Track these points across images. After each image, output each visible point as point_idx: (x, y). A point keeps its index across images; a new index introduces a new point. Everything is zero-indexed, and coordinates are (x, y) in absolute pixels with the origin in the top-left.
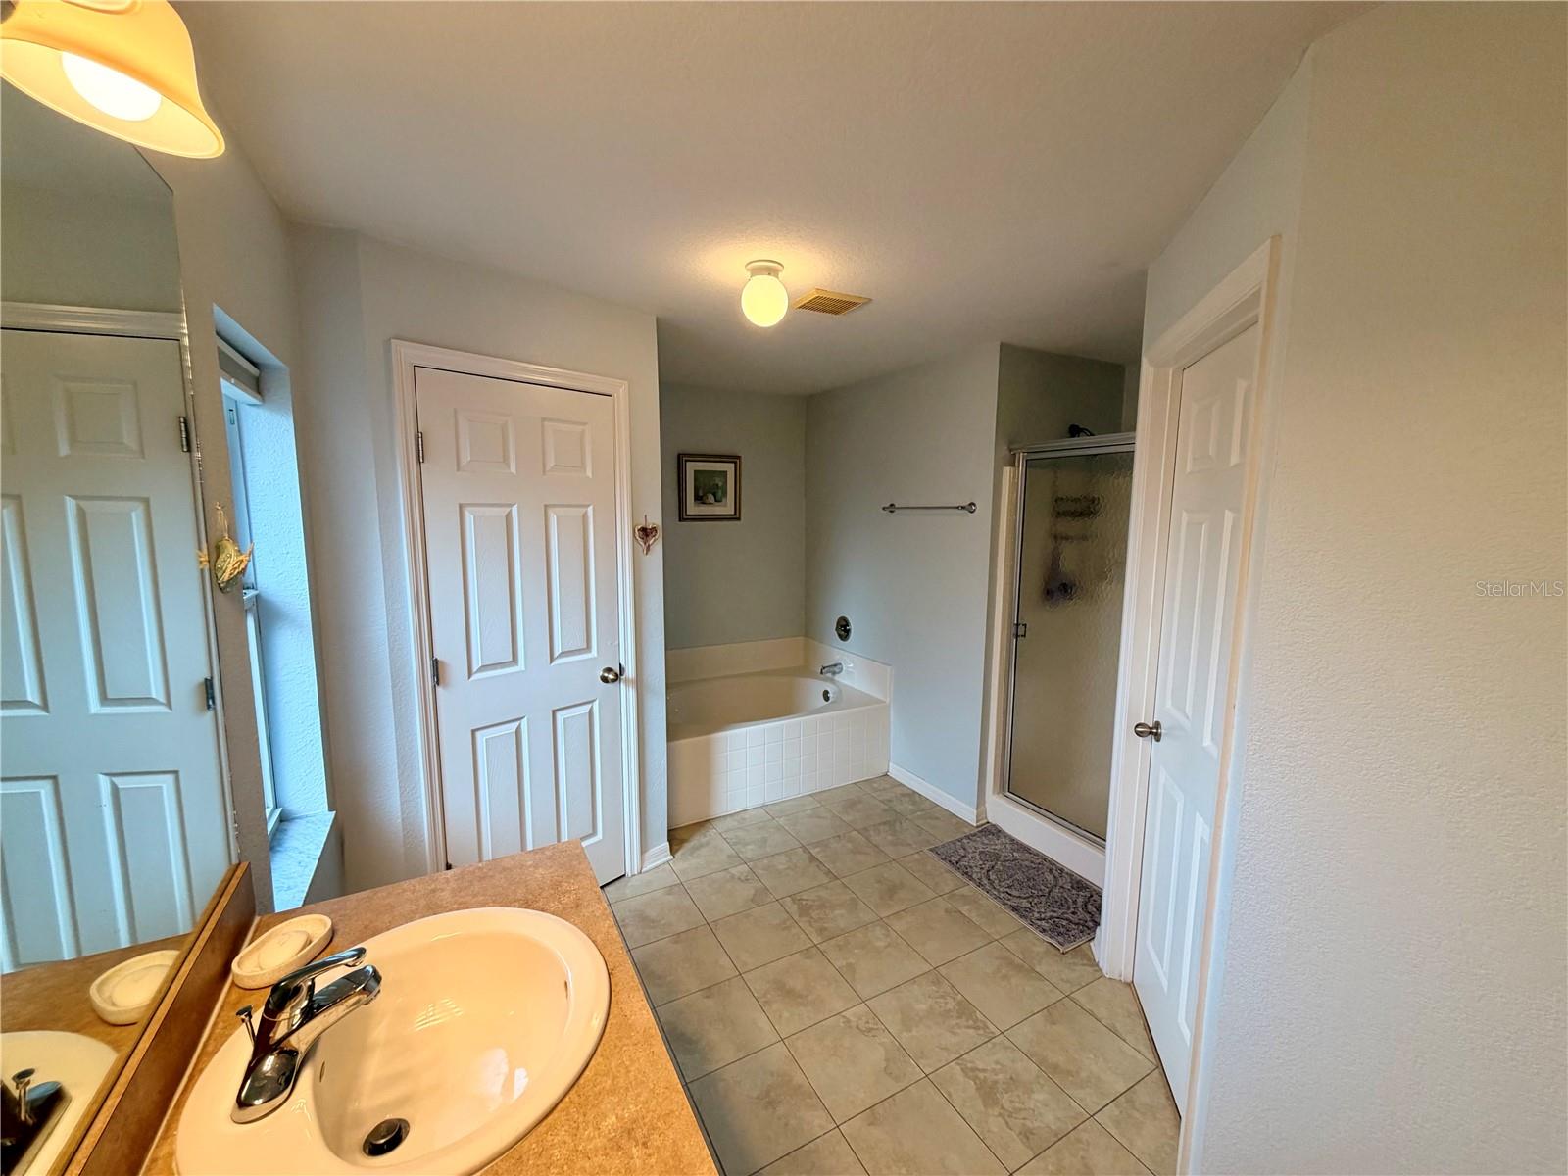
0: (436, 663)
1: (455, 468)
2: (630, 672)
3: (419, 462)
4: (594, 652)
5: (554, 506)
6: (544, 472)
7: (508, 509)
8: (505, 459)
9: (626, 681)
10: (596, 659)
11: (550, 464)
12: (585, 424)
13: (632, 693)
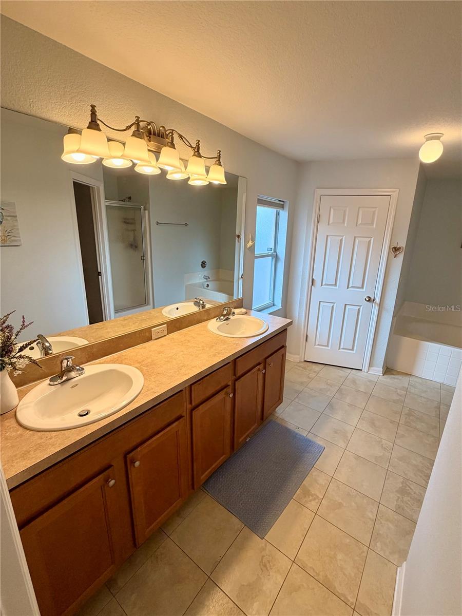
0: (313, 279)
1: (327, 224)
2: (378, 300)
3: (318, 223)
4: (364, 290)
5: (357, 237)
6: (356, 225)
7: (342, 237)
8: (344, 222)
9: (375, 303)
10: (365, 292)
11: (360, 222)
12: (376, 208)
13: (377, 308)
